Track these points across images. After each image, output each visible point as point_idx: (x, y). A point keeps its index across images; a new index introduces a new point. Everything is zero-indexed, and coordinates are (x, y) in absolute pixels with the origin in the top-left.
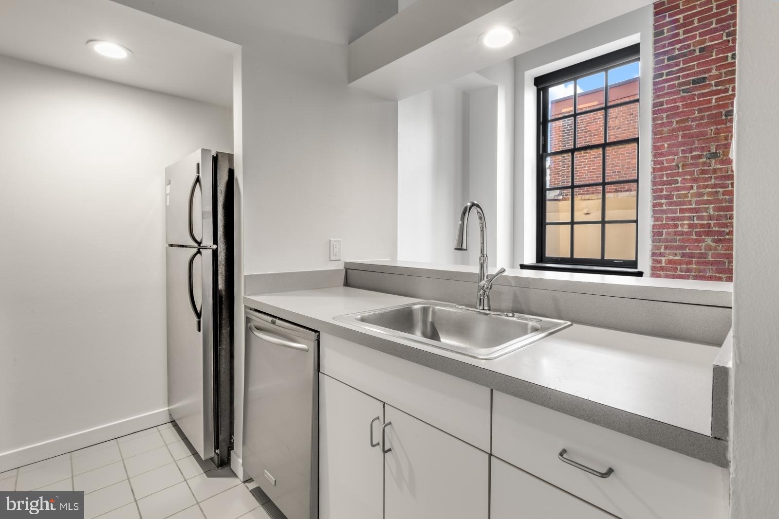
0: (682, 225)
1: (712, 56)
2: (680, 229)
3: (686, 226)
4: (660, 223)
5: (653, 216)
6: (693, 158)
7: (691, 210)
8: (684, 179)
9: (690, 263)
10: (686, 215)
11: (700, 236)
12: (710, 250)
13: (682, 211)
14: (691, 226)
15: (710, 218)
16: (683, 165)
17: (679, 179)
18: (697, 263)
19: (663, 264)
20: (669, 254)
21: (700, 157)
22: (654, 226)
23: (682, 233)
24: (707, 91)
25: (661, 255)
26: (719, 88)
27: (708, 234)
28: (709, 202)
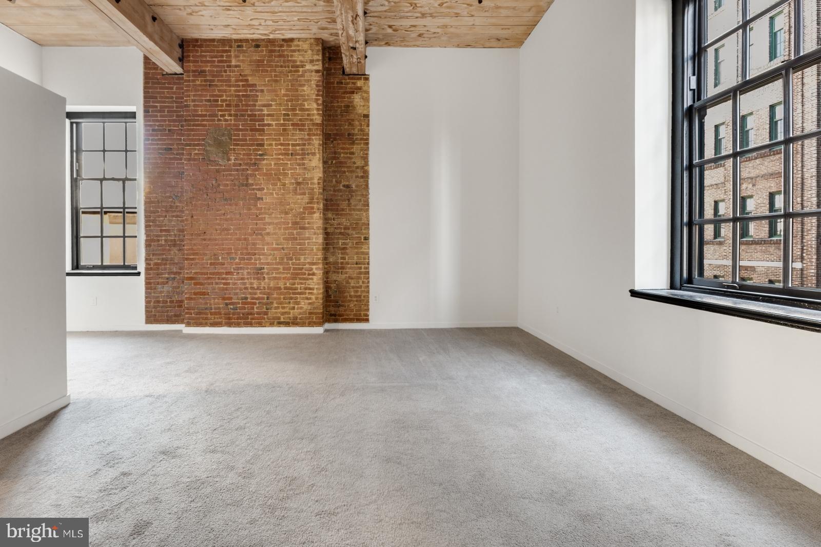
0: (161, 240)
1: (174, 136)
2: (160, 242)
3: (163, 241)
4: (149, 238)
5: (145, 234)
6: (166, 197)
7: (165, 231)
8: (162, 210)
9: (165, 264)
10: (163, 233)
11: (171, 247)
12: (176, 255)
13: (161, 231)
14: (166, 241)
15: (175, 235)
16: (161, 201)
17: (159, 210)
18: (170, 264)
19: (152, 266)
20: (155, 259)
21: (170, 197)
22: (146, 241)
23: (162, 245)
24: (172, 157)
25: (151, 260)
26: (178, 157)
27: (175, 245)
28: (174, 226)
